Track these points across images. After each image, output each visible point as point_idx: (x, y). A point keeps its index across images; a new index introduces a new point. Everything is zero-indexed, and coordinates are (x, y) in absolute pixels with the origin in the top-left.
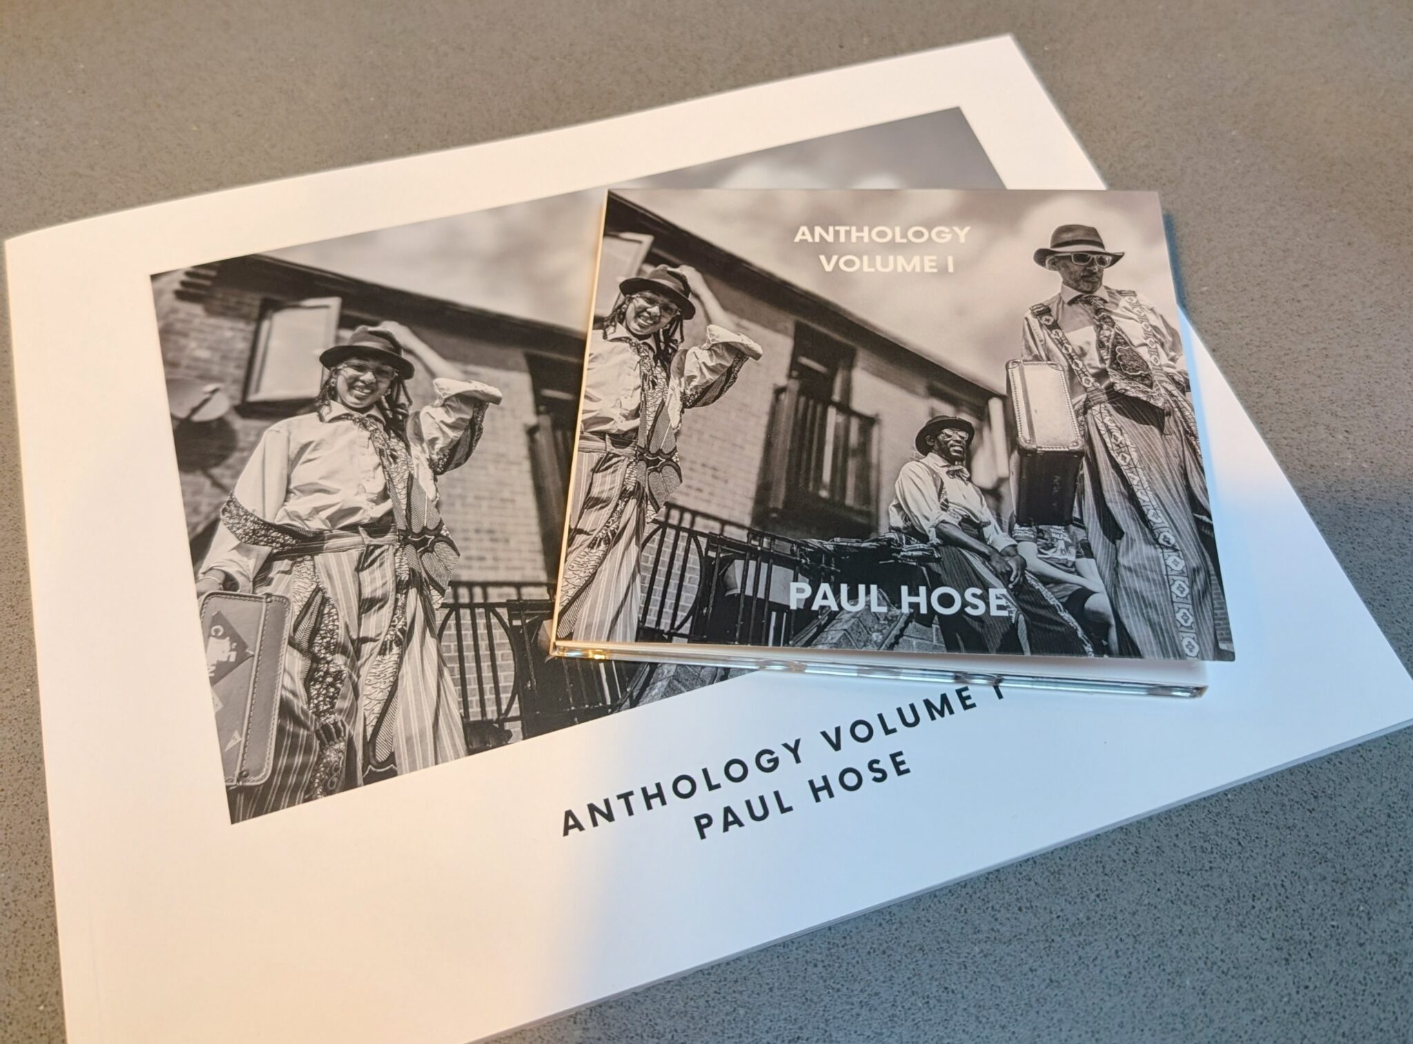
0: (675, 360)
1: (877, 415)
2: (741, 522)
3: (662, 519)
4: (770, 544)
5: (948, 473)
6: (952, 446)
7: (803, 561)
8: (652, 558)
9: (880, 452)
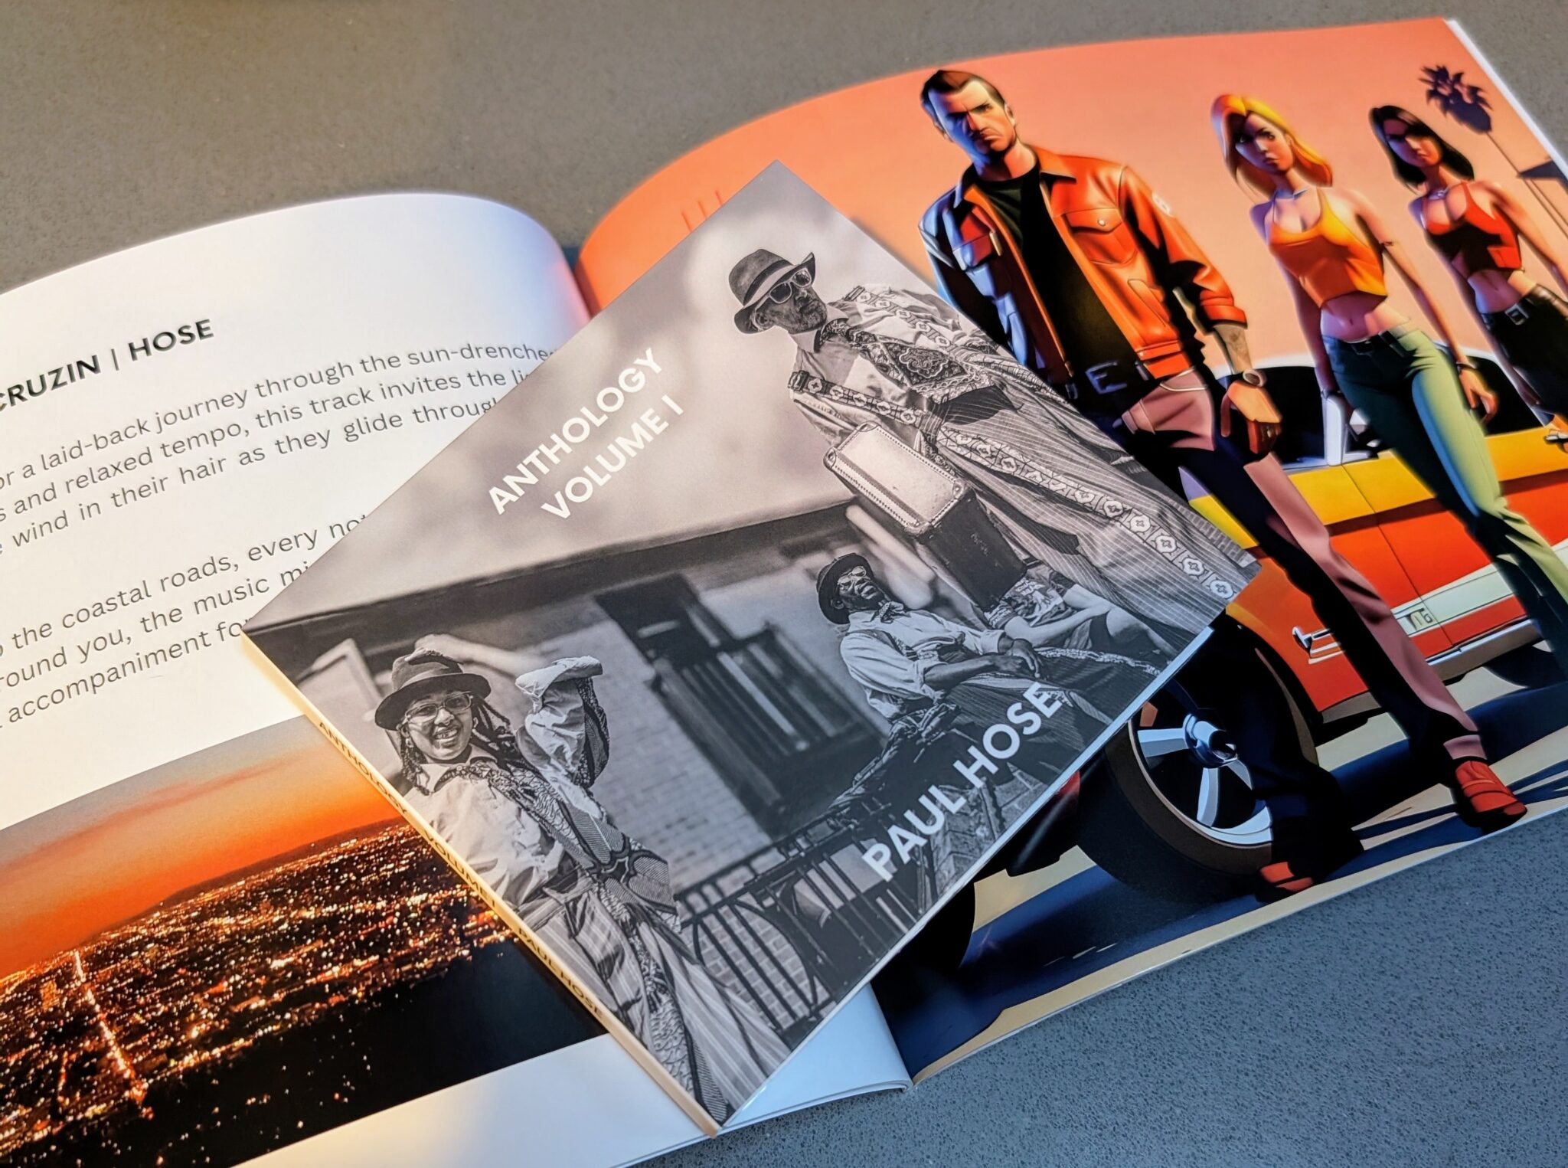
0: (523, 748)
1: (767, 624)
2: (760, 846)
3: (688, 916)
4: (807, 841)
5: (882, 620)
6: (860, 591)
7: (852, 826)
8: (720, 961)
9: (806, 657)
